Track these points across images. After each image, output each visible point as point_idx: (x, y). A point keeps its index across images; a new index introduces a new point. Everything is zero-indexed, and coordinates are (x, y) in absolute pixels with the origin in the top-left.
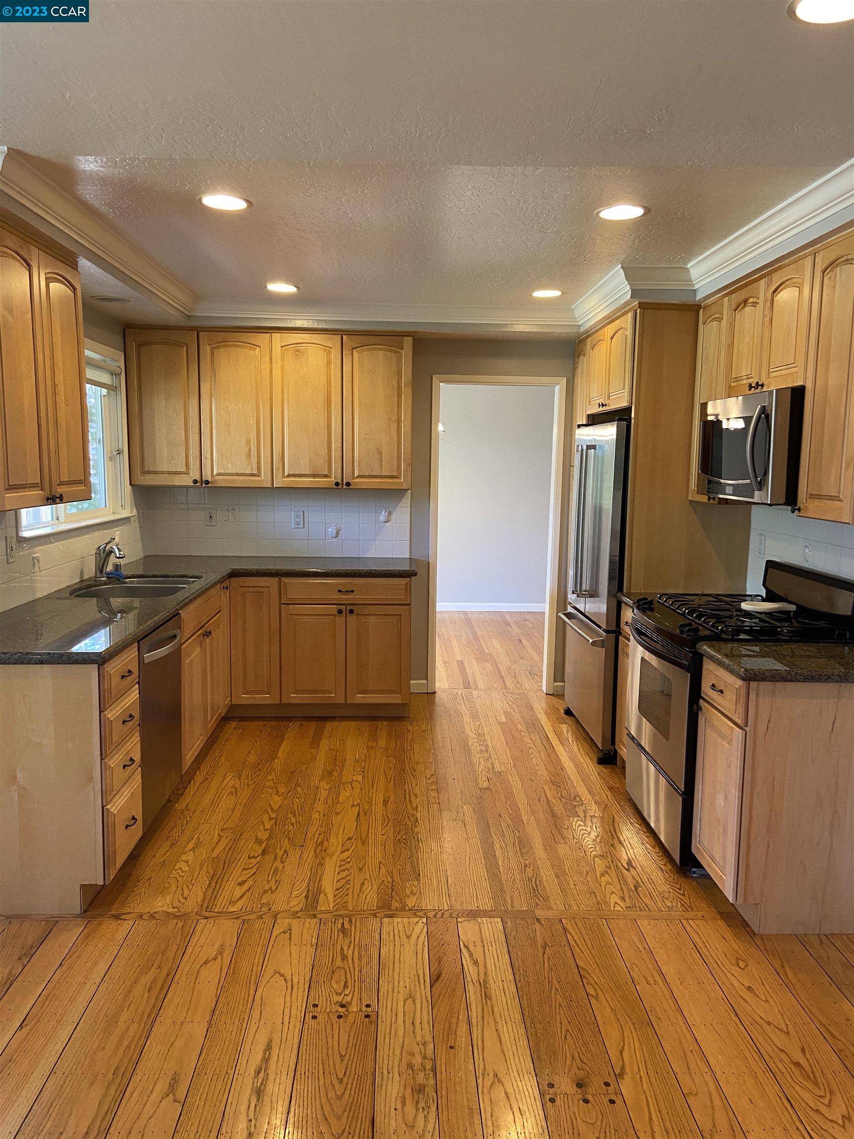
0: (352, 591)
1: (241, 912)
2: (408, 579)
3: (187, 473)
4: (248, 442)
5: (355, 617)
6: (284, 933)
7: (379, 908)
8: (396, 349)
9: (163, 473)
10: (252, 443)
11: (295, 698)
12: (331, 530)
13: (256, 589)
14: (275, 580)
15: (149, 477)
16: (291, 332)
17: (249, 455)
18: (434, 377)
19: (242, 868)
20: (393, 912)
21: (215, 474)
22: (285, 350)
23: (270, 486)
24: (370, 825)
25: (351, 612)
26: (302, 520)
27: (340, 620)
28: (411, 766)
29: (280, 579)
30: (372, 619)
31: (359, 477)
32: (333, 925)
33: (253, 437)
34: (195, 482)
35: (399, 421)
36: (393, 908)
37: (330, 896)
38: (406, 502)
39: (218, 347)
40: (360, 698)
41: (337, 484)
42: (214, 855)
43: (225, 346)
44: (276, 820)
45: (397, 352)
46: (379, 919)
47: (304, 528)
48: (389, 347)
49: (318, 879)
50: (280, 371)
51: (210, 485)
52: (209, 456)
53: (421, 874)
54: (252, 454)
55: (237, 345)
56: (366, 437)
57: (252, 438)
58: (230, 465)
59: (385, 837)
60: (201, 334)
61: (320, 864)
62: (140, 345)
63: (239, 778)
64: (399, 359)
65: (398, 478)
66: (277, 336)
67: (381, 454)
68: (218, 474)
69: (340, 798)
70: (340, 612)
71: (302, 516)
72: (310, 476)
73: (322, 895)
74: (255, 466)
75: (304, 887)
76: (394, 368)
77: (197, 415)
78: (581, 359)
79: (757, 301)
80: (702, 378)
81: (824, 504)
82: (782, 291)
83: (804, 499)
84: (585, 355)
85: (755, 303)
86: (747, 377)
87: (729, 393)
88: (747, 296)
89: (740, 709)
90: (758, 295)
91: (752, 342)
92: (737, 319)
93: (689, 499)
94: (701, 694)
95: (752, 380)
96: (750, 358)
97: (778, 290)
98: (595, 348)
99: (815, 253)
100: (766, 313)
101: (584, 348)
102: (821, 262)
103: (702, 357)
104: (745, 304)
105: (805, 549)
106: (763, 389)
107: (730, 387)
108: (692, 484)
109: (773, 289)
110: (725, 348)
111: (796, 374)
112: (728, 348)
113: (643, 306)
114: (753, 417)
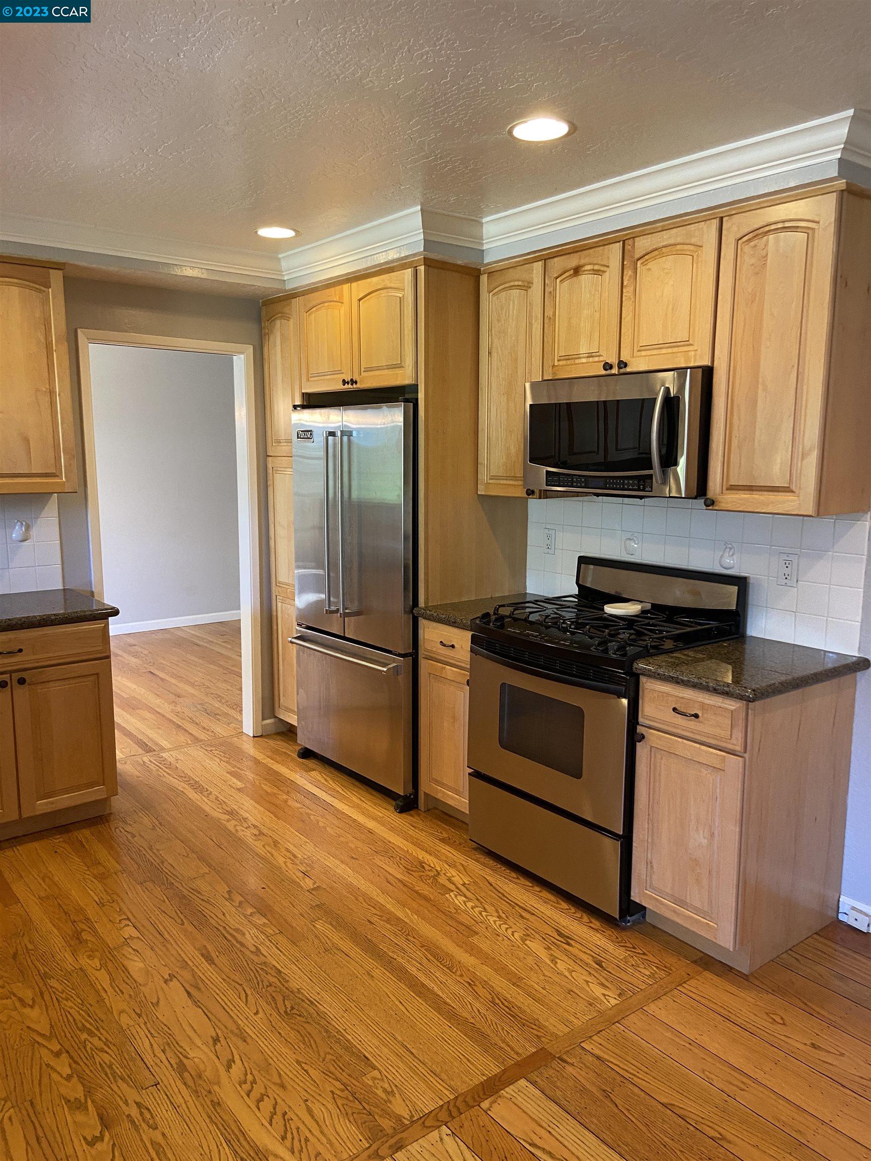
0: (20, 651)
2: (106, 621)
5: (26, 689)
8: (38, 286)
18: (79, 332)
20: (396, 1138)
24: (222, 1003)
25: (22, 681)
27: (5, 697)
28: (188, 888)
30: (54, 688)
35: (52, 392)
36: (389, 1132)
40: (42, 806)
44: (68, 1053)
45: (41, 292)
48: (27, 283)
49: (239, 1134)
53: (367, 1055)
56: (1, 415)
61: (216, 1105)
64: (45, 302)
65: (57, 476)
67: (27, 441)
70: (3, 684)
73: (270, 1158)
76: (38, 314)
78: (278, 322)
79: (602, 268)
80: (494, 354)
81: (757, 496)
82: (654, 258)
83: (718, 489)
84: (288, 319)
85: (599, 270)
86: (590, 356)
87: (554, 374)
88: (582, 262)
89: (738, 735)
90: (605, 263)
91: (597, 315)
92: (563, 288)
93: (479, 493)
94: (641, 720)
95: (601, 359)
96: (596, 334)
97: (647, 257)
98: (316, 310)
99: (721, 219)
100: (625, 283)
101: (286, 310)
102: (735, 228)
103: (490, 330)
104: (577, 271)
105: (628, 542)
106: (628, 369)
107: (554, 366)
108: (483, 476)
109: (637, 256)
110: (540, 321)
111: (693, 353)
112: (548, 321)
113: (428, 262)
114: (655, 400)
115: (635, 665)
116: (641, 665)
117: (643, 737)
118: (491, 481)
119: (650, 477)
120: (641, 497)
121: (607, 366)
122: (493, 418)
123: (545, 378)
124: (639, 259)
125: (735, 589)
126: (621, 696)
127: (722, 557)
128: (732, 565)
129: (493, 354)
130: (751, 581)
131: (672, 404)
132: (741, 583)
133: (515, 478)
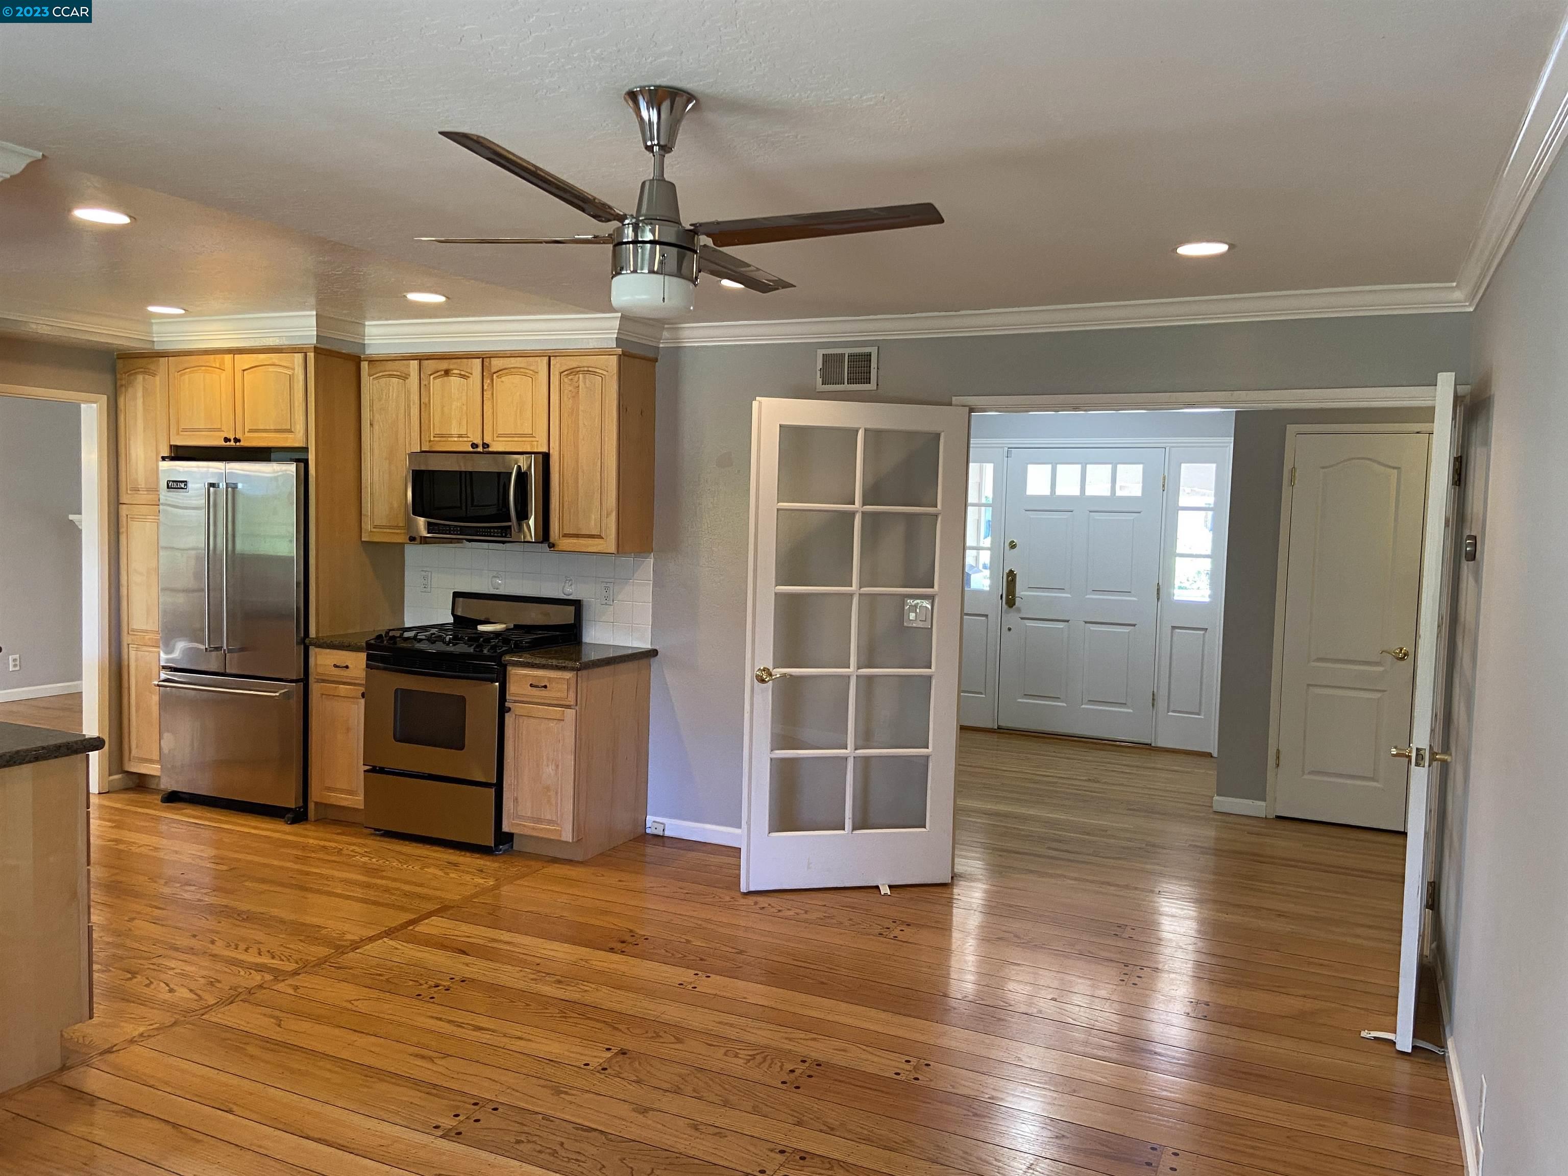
78: (140, 378)
79: (467, 374)
80: (376, 427)
81: (582, 541)
82: (507, 374)
83: (557, 537)
84: (154, 375)
85: (464, 375)
86: (460, 436)
87: (430, 447)
88: (451, 367)
89: (572, 695)
90: (469, 371)
91: (465, 408)
92: (436, 385)
93: (363, 539)
94: (508, 697)
95: (469, 439)
96: (464, 422)
97: (500, 373)
98: (190, 372)
99: (550, 357)
100: (485, 387)
101: (152, 367)
102: (558, 365)
103: (371, 406)
104: (447, 373)
105: (494, 579)
106: (490, 449)
107: (430, 441)
108: (367, 526)
109: (493, 371)
110: (417, 406)
111: (535, 443)
112: (423, 407)
113: (317, 350)
114: (511, 473)
115: (503, 658)
116: (507, 658)
117: (509, 710)
118: (375, 530)
119: (510, 527)
120: (503, 542)
121: (474, 445)
122: (376, 478)
123: (423, 449)
124: (495, 373)
125: (572, 608)
126: (493, 681)
127: (564, 586)
128: (572, 592)
129: (374, 426)
130: (584, 603)
131: (522, 477)
132: (577, 605)
133: (397, 527)
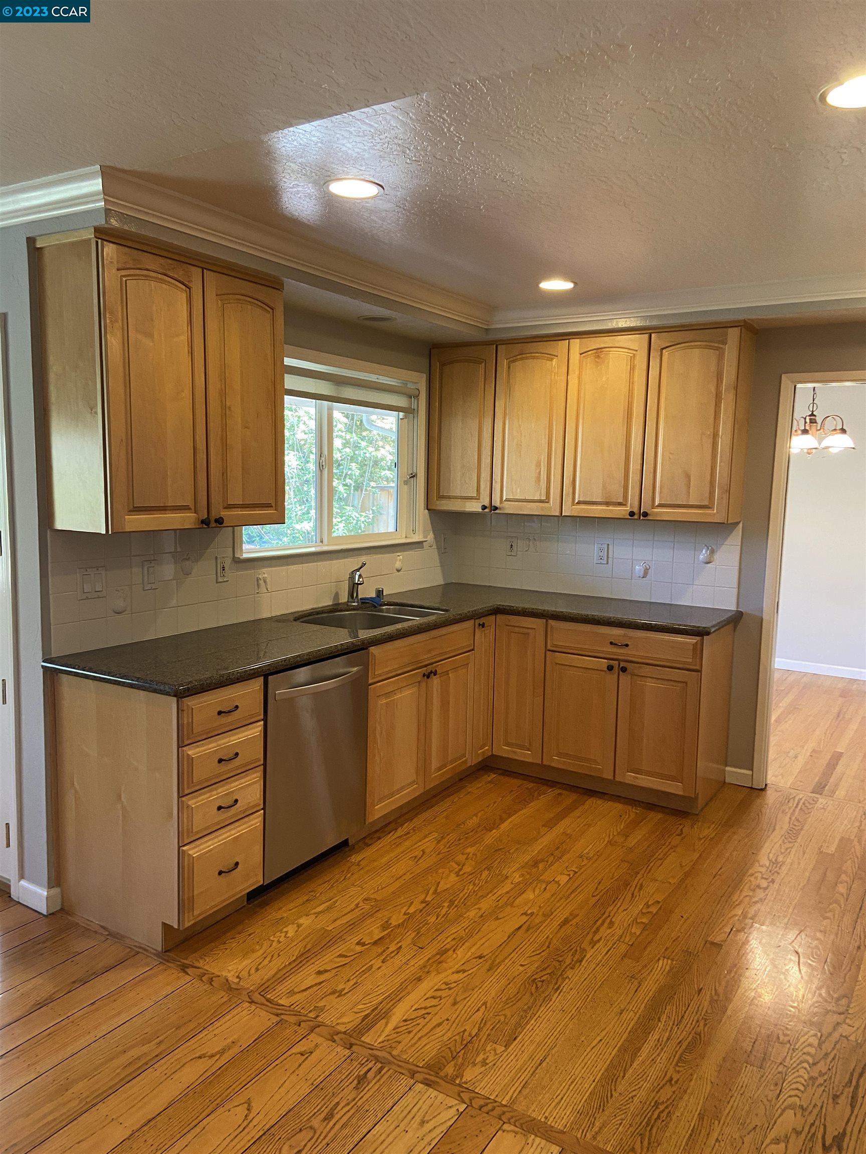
0: (627, 645)
1: (288, 1008)
2: (698, 638)
3: (477, 498)
4: (538, 464)
5: (629, 677)
6: (302, 1055)
7: (428, 1066)
8: (716, 345)
9: (456, 498)
10: (542, 464)
11: (556, 762)
12: (639, 569)
13: (521, 630)
14: (540, 622)
15: (444, 502)
16: (591, 336)
17: (538, 479)
18: (783, 376)
19: (340, 952)
20: (438, 1080)
21: (504, 499)
22: (584, 357)
23: (557, 514)
24: (521, 946)
25: (624, 670)
26: (606, 553)
27: (612, 678)
28: (640, 882)
29: (547, 621)
30: (650, 684)
31: (660, 506)
32: (359, 1066)
33: (545, 458)
34: (484, 507)
35: (715, 435)
36: (442, 1074)
37: (391, 1026)
38: (736, 538)
39: (514, 361)
40: (630, 778)
41: (632, 514)
42: (329, 928)
43: (522, 359)
44: (427, 905)
45: (717, 349)
46: (412, 1081)
47: (607, 563)
48: (708, 344)
49: (398, 999)
50: (576, 382)
51: (497, 511)
52: (499, 480)
53: (518, 1039)
54: (542, 478)
55: (534, 356)
56: (671, 456)
57: (542, 460)
58: (519, 490)
59: (522, 969)
60: (499, 347)
61: (419, 979)
62: (443, 365)
63: (438, 843)
64: (721, 358)
65: (710, 508)
66: (576, 343)
67: (688, 477)
68: (507, 500)
69: (518, 900)
70: (610, 668)
71: (606, 550)
72: (602, 504)
73: (384, 1021)
74: (544, 491)
75: (375, 1002)
76: (713, 368)
77: (490, 435)
